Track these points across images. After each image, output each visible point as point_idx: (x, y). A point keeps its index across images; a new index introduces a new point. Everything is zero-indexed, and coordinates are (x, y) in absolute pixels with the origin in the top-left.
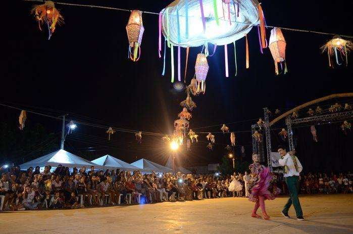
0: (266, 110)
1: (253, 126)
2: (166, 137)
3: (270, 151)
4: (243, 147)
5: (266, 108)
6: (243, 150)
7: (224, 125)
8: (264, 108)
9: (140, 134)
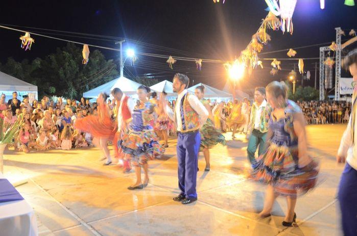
0: (339, 31)
1: (322, 49)
2: (227, 64)
3: (339, 77)
4: (308, 73)
5: (340, 28)
6: (308, 76)
7: (290, 50)
8: (336, 29)
9: (200, 62)
